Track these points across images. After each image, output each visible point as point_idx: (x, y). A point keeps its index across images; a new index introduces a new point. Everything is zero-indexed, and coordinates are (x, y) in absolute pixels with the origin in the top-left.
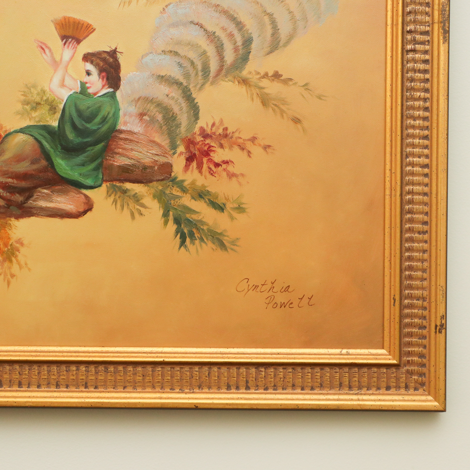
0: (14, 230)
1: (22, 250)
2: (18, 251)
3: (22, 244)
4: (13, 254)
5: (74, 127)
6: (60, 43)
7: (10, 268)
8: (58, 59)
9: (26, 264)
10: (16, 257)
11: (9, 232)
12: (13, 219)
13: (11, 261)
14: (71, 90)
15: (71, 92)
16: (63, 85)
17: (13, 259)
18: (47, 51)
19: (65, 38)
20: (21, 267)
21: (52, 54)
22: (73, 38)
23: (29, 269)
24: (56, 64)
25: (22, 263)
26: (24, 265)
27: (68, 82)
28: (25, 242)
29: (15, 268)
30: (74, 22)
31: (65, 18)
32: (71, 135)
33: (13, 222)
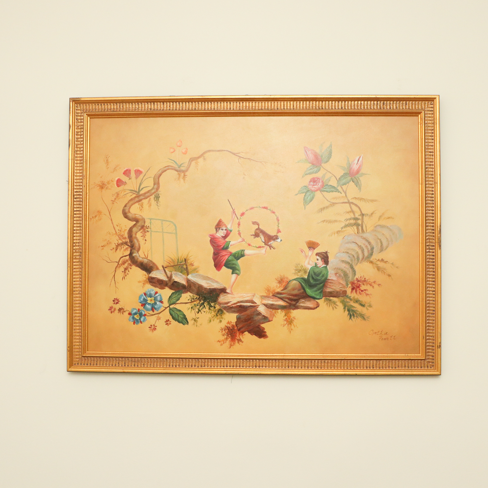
0: (292, 314)
1: (295, 320)
2: (294, 321)
3: (295, 319)
4: (292, 322)
5: (313, 278)
6: (308, 249)
7: (291, 327)
8: (307, 255)
9: (296, 325)
10: (293, 323)
11: (291, 314)
12: (292, 310)
13: (291, 324)
14: (312, 265)
15: (312, 266)
16: (309, 264)
17: (292, 324)
18: (303, 252)
19: (309, 248)
20: (294, 326)
21: (305, 253)
22: (312, 248)
23: (297, 327)
24: (306, 257)
25: (295, 325)
26: (296, 326)
27: (311, 263)
28: (296, 318)
29: (293, 327)
30: (313, 242)
31: (309, 241)
32: (312, 281)
33: (292, 311)
